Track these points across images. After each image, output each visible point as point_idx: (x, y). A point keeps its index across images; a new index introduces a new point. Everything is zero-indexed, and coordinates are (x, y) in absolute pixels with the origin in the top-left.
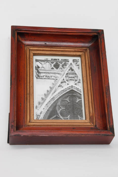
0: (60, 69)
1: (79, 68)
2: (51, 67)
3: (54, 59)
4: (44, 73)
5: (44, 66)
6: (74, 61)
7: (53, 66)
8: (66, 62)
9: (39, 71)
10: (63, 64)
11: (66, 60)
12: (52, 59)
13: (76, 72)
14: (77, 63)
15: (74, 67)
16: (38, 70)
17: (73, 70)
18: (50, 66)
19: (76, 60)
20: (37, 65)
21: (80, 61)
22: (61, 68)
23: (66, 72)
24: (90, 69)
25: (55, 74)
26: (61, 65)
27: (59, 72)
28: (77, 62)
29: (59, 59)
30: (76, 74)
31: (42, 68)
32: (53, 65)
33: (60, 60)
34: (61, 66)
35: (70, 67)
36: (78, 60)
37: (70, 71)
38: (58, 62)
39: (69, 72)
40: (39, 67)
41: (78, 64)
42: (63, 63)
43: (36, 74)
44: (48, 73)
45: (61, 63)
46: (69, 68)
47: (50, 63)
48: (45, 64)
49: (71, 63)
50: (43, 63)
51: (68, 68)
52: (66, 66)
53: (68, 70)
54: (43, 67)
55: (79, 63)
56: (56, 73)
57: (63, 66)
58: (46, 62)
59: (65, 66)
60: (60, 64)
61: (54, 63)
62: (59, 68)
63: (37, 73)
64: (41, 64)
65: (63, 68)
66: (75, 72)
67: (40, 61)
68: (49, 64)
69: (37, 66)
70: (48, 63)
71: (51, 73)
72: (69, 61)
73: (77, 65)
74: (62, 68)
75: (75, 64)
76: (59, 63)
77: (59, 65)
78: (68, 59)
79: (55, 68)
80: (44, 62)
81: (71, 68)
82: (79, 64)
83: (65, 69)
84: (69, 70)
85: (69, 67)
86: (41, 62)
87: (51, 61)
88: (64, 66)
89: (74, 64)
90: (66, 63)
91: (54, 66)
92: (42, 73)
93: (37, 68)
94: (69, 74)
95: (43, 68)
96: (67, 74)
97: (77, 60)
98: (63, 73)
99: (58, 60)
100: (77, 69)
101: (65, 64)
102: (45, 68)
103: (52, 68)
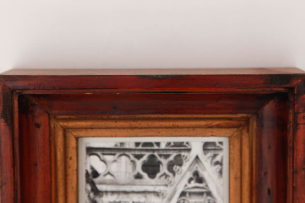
0: (161, 176)
1: (221, 172)
2: (135, 173)
3: (146, 144)
4: (113, 192)
5: (113, 168)
6: (206, 147)
7: (139, 169)
8: (183, 153)
9: (96, 188)
10: (171, 162)
11: (181, 144)
12: (137, 144)
13: (212, 188)
14: (215, 156)
15: (204, 169)
16: (93, 184)
17: (200, 180)
18: (130, 167)
19: (214, 144)
20: (92, 168)
21: (225, 147)
22: (165, 174)
23: (180, 189)
24: (254, 192)
25: (146, 197)
26: (165, 162)
27: (157, 189)
28: (216, 153)
29: (158, 144)
30: (209, 194)
31: (105, 175)
32: (139, 163)
33: (163, 146)
34: (164, 169)
35: (194, 169)
36: (221, 143)
37: (193, 184)
38: (156, 154)
39: (190, 186)
40: (96, 174)
41: (218, 159)
42: (171, 158)
43: (89, 196)
44: (126, 193)
45: (167, 156)
46: (189, 175)
47: (132, 158)
48: (115, 161)
49: (197, 157)
50: (109, 158)
51: (186, 172)
52: (181, 165)
53: (185, 181)
54: (109, 173)
55: (224, 155)
56: (149, 192)
57: (170, 167)
58: (118, 154)
59: (178, 167)
60: (162, 160)
61: (145, 158)
62: (158, 175)
63: (92, 195)
64: (102, 163)
65: (171, 175)
66: (207, 186)
67: (99, 153)
68: (129, 161)
69: (90, 171)
70: (124, 158)
71: (133, 192)
72: (189, 150)
73: (217, 163)
74: (167, 173)
75: (211, 159)
76: (160, 156)
77: (160, 163)
78: (187, 143)
79: (145, 175)
80: (114, 155)
81: (196, 174)
82: (222, 160)
83: (178, 177)
84: (190, 180)
85: (189, 169)
86: (104, 154)
87: (135, 150)
88: (176, 168)
89: (206, 160)
90: (180, 155)
91: (145, 167)
92: (106, 192)
93: (91, 177)
94: (187, 195)
95: (109, 177)
96: (183, 194)
97: (218, 144)
98: (169, 190)
99: (156, 147)
100: (215, 176)
101: (179, 161)
102: (115, 175)
103: (138, 176)
